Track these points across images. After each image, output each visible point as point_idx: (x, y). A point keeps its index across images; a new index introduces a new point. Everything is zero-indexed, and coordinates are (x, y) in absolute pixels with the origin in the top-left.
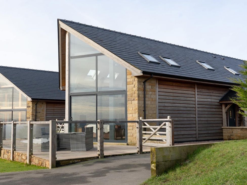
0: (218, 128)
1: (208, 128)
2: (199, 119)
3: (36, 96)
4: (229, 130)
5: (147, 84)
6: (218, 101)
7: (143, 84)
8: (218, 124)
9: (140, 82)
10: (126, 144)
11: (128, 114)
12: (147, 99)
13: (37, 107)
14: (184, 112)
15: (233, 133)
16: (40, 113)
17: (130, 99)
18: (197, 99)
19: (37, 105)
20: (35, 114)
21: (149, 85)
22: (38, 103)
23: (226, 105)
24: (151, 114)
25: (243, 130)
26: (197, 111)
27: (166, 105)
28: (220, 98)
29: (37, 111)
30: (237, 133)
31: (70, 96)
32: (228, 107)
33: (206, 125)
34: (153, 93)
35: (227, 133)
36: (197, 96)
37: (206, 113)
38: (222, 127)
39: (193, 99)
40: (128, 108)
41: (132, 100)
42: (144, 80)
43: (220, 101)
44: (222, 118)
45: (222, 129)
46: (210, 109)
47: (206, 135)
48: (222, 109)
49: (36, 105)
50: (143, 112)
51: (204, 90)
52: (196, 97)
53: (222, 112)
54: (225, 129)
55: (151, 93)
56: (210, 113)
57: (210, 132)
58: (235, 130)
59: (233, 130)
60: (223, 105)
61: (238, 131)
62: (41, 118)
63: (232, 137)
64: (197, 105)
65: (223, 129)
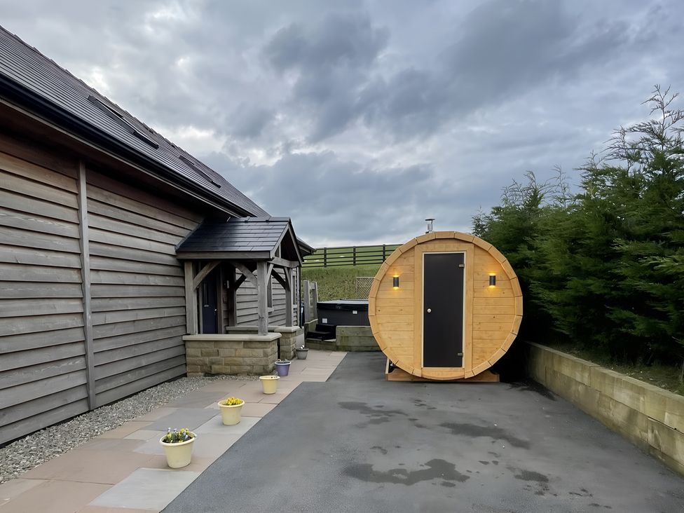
0: (171, 343)
1: (138, 351)
2: (100, 319)
6: (172, 250)
8: (172, 330)
15: (218, 355)
18: (88, 234)
23: (198, 265)
26: (89, 286)
28: (177, 241)
30: (234, 355)
32: (204, 272)
35: (200, 355)
36: (87, 220)
37: (131, 291)
38: (185, 338)
39: (70, 230)
43: (177, 251)
44: (185, 307)
45: (184, 345)
46: (144, 277)
47: (130, 377)
48: (183, 277)
51: (119, 200)
52: (85, 224)
53: (184, 288)
54: (195, 345)
56: (146, 291)
57: (144, 362)
58: (227, 345)
59: (220, 345)
60: (186, 265)
61: (236, 350)
63: (216, 368)
64: (87, 259)
65: (188, 345)
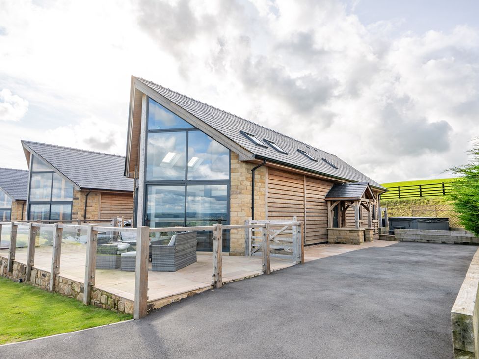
0: (323, 229)
2: (308, 219)
3: (86, 185)
4: (336, 231)
5: (256, 172)
6: (324, 197)
7: (251, 172)
8: (324, 225)
9: (248, 169)
10: (228, 253)
11: (231, 213)
12: (255, 193)
13: (88, 199)
14: (294, 210)
15: (340, 235)
16: (91, 207)
17: (235, 193)
18: (306, 195)
19: (89, 197)
20: (85, 208)
21: (258, 174)
22: (90, 194)
23: (332, 202)
24: (259, 213)
25: (353, 232)
27: (276, 200)
28: (325, 194)
29: (88, 204)
30: (346, 235)
31: (146, 185)
32: (335, 204)
33: (314, 226)
34: (263, 184)
35: (333, 235)
37: (314, 211)
38: (328, 228)
40: (231, 204)
41: (238, 193)
42: (253, 167)
44: (328, 217)
45: (327, 231)
47: (313, 238)
48: (327, 207)
49: (87, 196)
50: (251, 210)
52: (305, 192)
53: (327, 210)
54: (331, 231)
55: (260, 184)
56: (317, 211)
57: (316, 234)
58: (343, 232)
59: (341, 231)
60: (328, 202)
61: (347, 233)
62: (92, 213)
63: (339, 240)
64: (305, 202)
65: (329, 231)
